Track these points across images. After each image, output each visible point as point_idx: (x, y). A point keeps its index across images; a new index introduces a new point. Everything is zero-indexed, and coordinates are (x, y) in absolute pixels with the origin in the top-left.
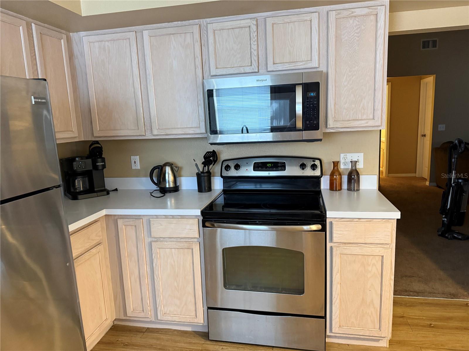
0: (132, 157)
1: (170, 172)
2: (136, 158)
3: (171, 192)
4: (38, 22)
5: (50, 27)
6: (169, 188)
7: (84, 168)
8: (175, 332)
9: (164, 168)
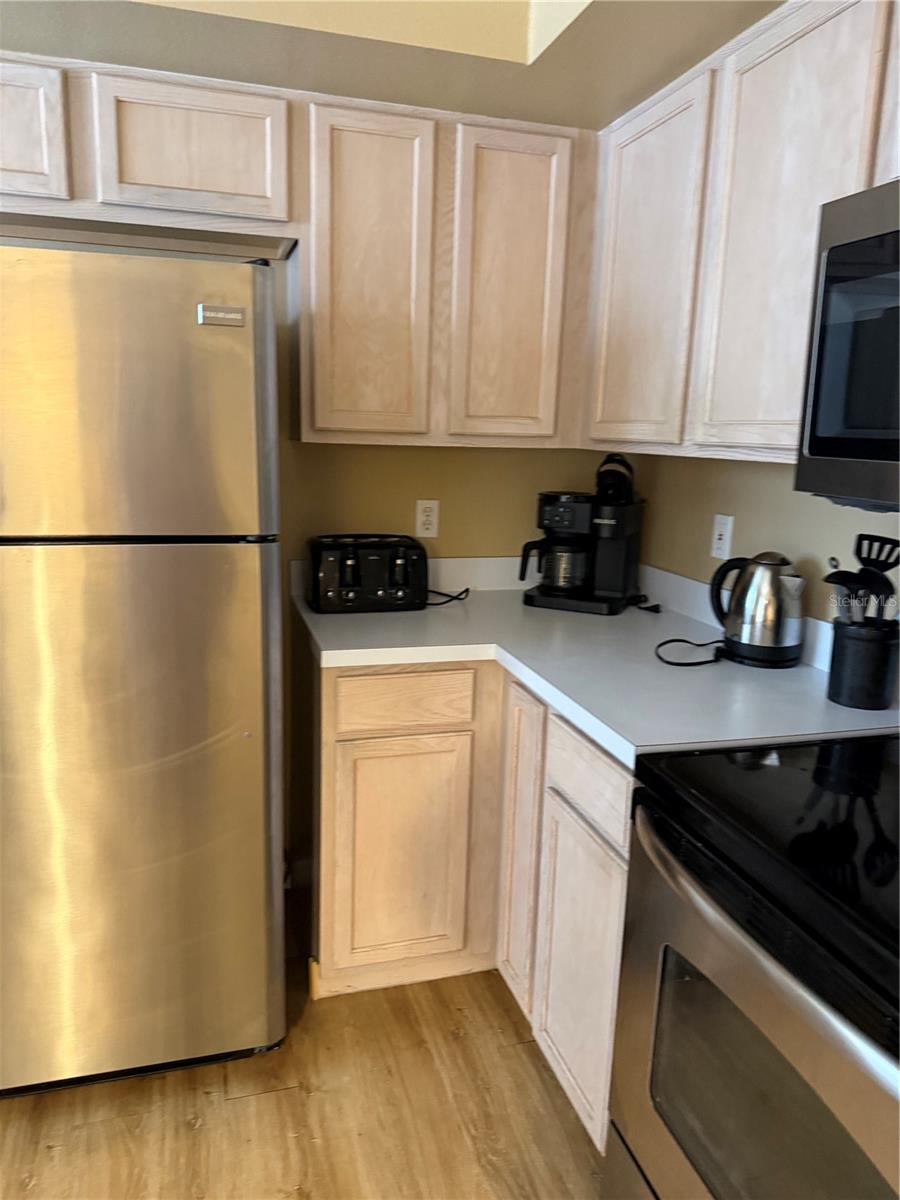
0: (719, 518)
1: (766, 589)
2: (725, 525)
3: (746, 661)
4: (485, 117)
5: (525, 125)
6: (750, 646)
7: (567, 527)
8: (559, 1102)
9: (751, 568)
